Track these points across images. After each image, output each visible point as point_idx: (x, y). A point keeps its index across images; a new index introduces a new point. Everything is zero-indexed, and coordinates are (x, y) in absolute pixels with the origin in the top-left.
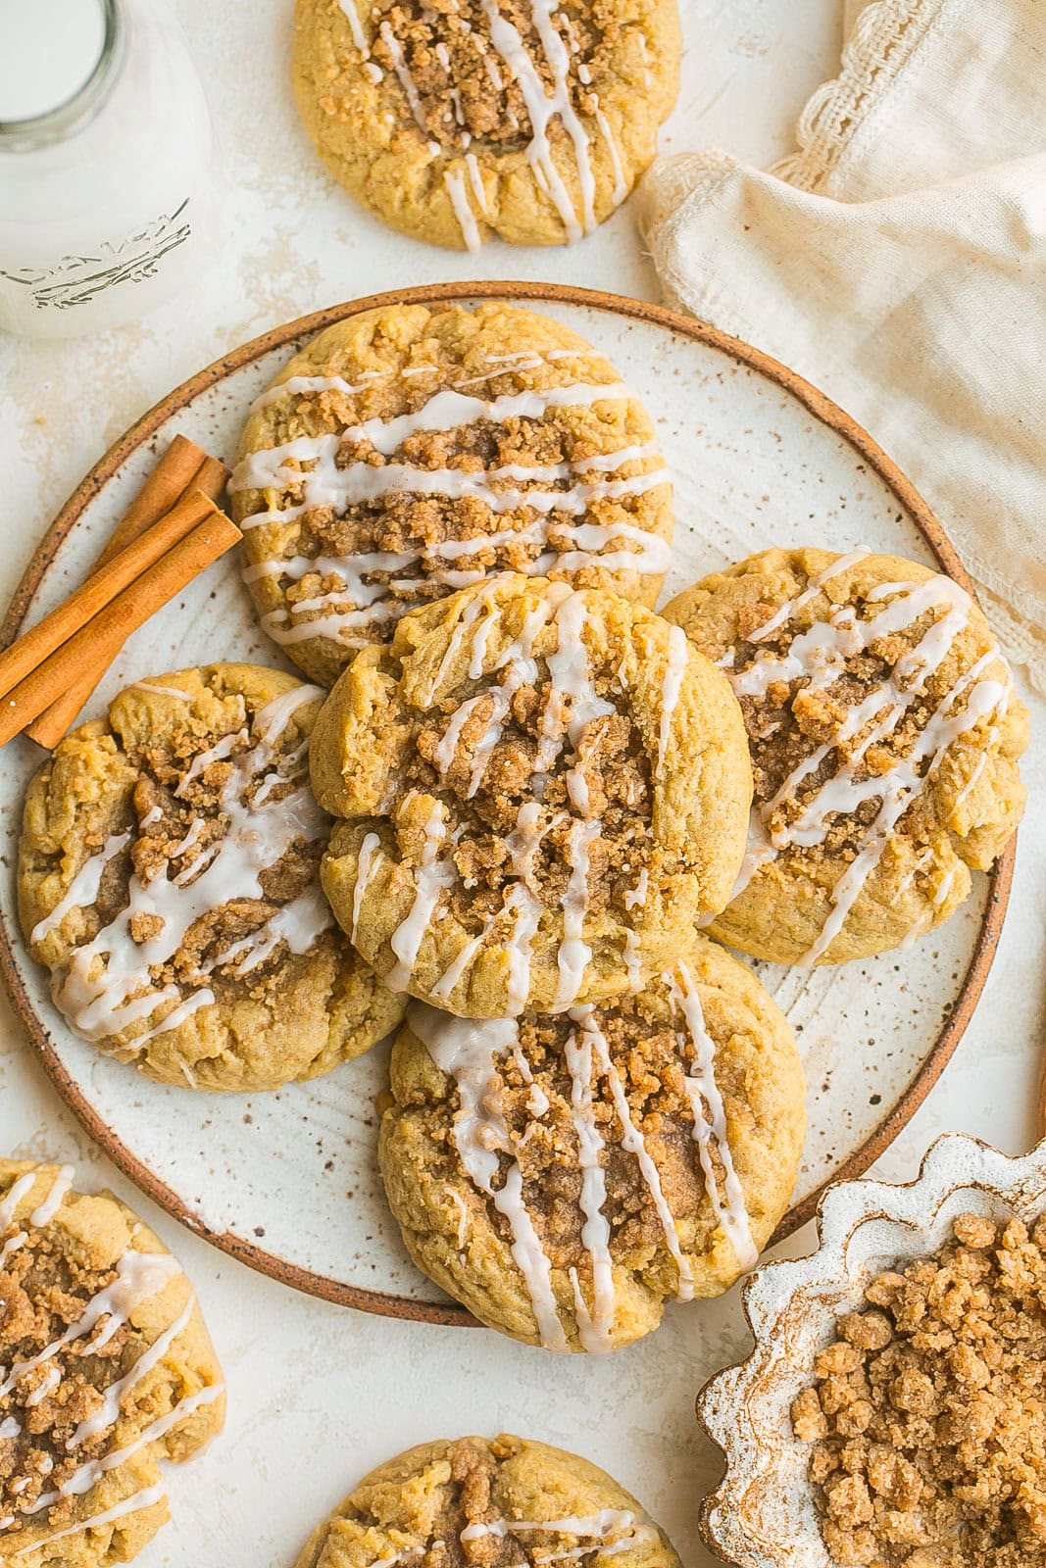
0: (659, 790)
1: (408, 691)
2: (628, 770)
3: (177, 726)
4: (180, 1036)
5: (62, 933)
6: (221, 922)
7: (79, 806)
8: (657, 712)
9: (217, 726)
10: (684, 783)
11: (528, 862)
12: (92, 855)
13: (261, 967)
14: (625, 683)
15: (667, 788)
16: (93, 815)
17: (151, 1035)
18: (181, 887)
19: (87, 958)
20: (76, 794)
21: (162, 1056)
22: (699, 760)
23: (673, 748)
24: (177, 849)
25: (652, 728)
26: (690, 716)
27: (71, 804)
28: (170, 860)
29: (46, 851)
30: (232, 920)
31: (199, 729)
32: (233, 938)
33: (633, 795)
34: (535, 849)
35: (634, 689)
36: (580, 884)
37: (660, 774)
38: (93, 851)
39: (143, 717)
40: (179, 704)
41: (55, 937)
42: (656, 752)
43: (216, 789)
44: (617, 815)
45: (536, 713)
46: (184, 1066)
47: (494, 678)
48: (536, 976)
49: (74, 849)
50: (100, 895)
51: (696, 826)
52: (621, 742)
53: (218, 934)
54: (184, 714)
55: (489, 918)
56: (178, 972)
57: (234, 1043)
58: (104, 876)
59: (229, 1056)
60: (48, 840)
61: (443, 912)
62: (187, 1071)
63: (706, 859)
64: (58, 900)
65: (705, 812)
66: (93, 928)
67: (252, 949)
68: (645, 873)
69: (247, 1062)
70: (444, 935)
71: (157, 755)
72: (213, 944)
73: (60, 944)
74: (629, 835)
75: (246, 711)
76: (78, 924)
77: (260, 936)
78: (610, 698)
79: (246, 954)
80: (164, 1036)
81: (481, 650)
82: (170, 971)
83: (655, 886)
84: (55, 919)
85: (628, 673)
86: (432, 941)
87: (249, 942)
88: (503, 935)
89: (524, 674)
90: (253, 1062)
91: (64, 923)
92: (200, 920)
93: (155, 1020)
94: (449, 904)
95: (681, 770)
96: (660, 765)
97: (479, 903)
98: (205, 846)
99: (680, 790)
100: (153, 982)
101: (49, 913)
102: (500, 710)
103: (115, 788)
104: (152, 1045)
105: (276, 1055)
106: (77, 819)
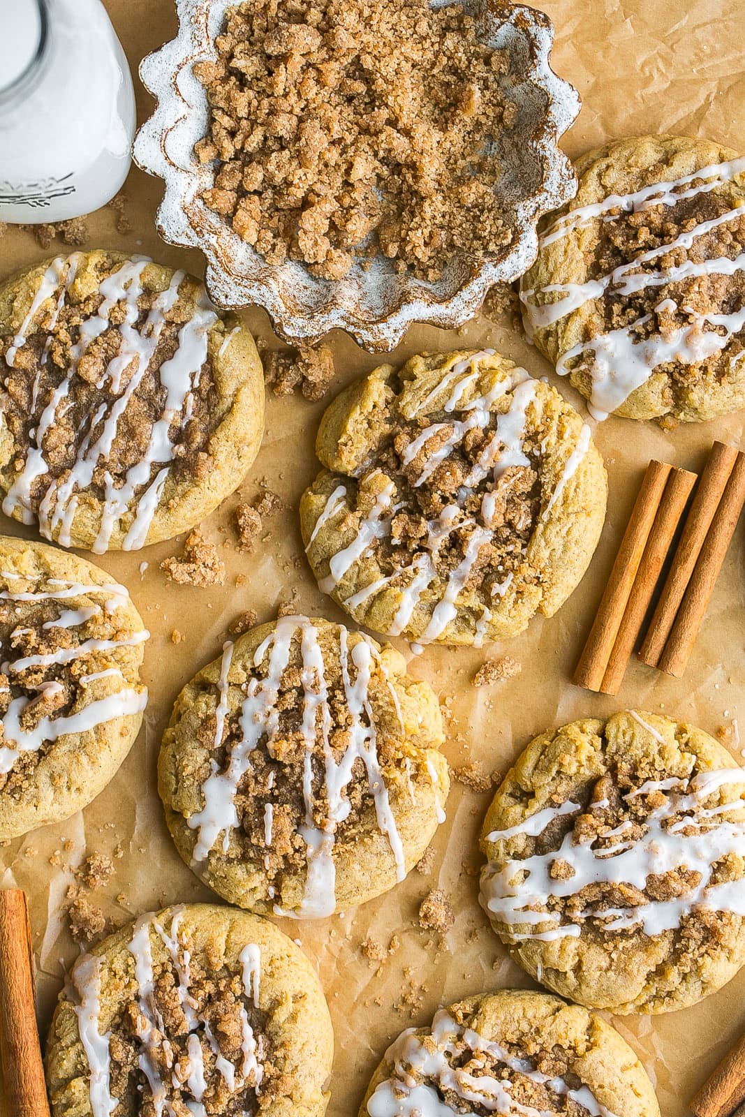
0: (541, 527)
1: (402, 404)
2: (525, 506)
3: (646, 755)
4: (548, 948)
5: (507, 844)
6: (610, 893)
7: (559, 772)
8: (557, 476)
9: (671, 769)
10: (558, 529)
11: (438, 542)
12: (551, 806)
13: (620, 931)
14: (544, 450)
15: (546, 527)
16: (565, 782)
17: (530, 936)
18: (597, 857)
19: (515, 868)
20: (561, 765)
21: (529, 953)
22: (573, 517)
23: (559, 504)
24: (605, 832)
25: (550, 486)
26: (577, 487)
27: (555, 769)
28: (598, 837)
29: (524, 788)
30: (617, 895)
31: (659, 765)
32: (611, 904)
33: (522, 523)
34: (446, 536)
35: (548, 456)
36: (465, 568)
37: (545, 516)
38: (551, 804)
39: (627, 738)
40: (654, 742)
41: (502, 845)
42: (547, 502)
43: (650, 808)
44: (506, 532)
45: (478, 448)
46: (539, 966)
47: (460, 415)
48: (415, 616)
49: (543, 795)
50: (543, 834)
51: (555, 558)
52: (526, 487)
53: (604, 897)
54: (654, 750)
55: (399, 568)
56: (566, 907)
57: (578, 969)
58: (551, 823)
59: (571, 975)
60: (528, 783)
61: (370, 553)
62: (539, 970)
63: (554, 581)
64: (515, 824)
65: (564, 552)
66: (528, 851)
67: (620, 917)
68: (511, 576)
69: (580, 985)
70: (366, 568)
71: (625, 767)
72: (598, 902)
73: (502, 850)
74: (510, 548)
75: (694, 768)
76: (521, 844)
77: (629, 912)
78: (530, 456)
79: (615, 919)
80: (538, 942)
81: (458, 394)
82: (561, 904)
83: (515, 587)
84: (507, 834)
85: (548, 444)
86: (357, 569)
87: (619, 912)
88: (404, 582)
89: (480, 420)
90: (584, 987)
91: (512, 839)
92: (597, 884)
93: (537, 929)
94: (376, 549)
95: (559, 519)
96: (547, 511)
97: (396, 557)
98: (625, 839)
99: (554, 531)
100: (548, 905)
101: (506, 828)
102: (456, 437)
103: (587, 773)
104: (527, 943)
105: (600, 990)
106: (553, 779)
